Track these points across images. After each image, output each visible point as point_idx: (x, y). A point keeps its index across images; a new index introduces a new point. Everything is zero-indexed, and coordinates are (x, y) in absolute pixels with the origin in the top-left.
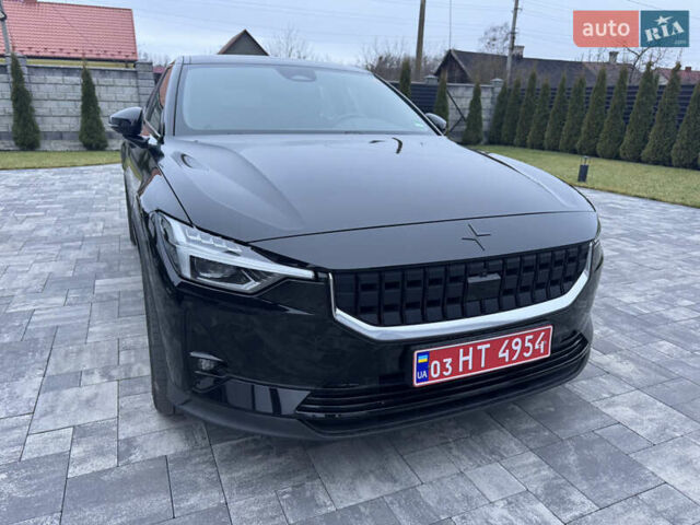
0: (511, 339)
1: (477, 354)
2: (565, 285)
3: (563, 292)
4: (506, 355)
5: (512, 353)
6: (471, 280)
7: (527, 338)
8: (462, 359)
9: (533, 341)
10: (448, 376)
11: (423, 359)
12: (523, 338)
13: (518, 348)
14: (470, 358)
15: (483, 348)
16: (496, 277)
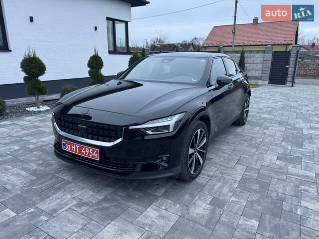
0: (86, 148)
1: (76, 148)
2: (112, 140)
3: (110, 142)
4: (84, 152)
5: (86, 153)
6: (79, 125)
7: (91, 150)
8: (72, 147)
9: (93, 152)
10: (69, 150)
11: (64, 143)
12: (89, 149)
13: (88, 152)
14: (74, 148)
15: (78, 147)
16: (85, 127)
